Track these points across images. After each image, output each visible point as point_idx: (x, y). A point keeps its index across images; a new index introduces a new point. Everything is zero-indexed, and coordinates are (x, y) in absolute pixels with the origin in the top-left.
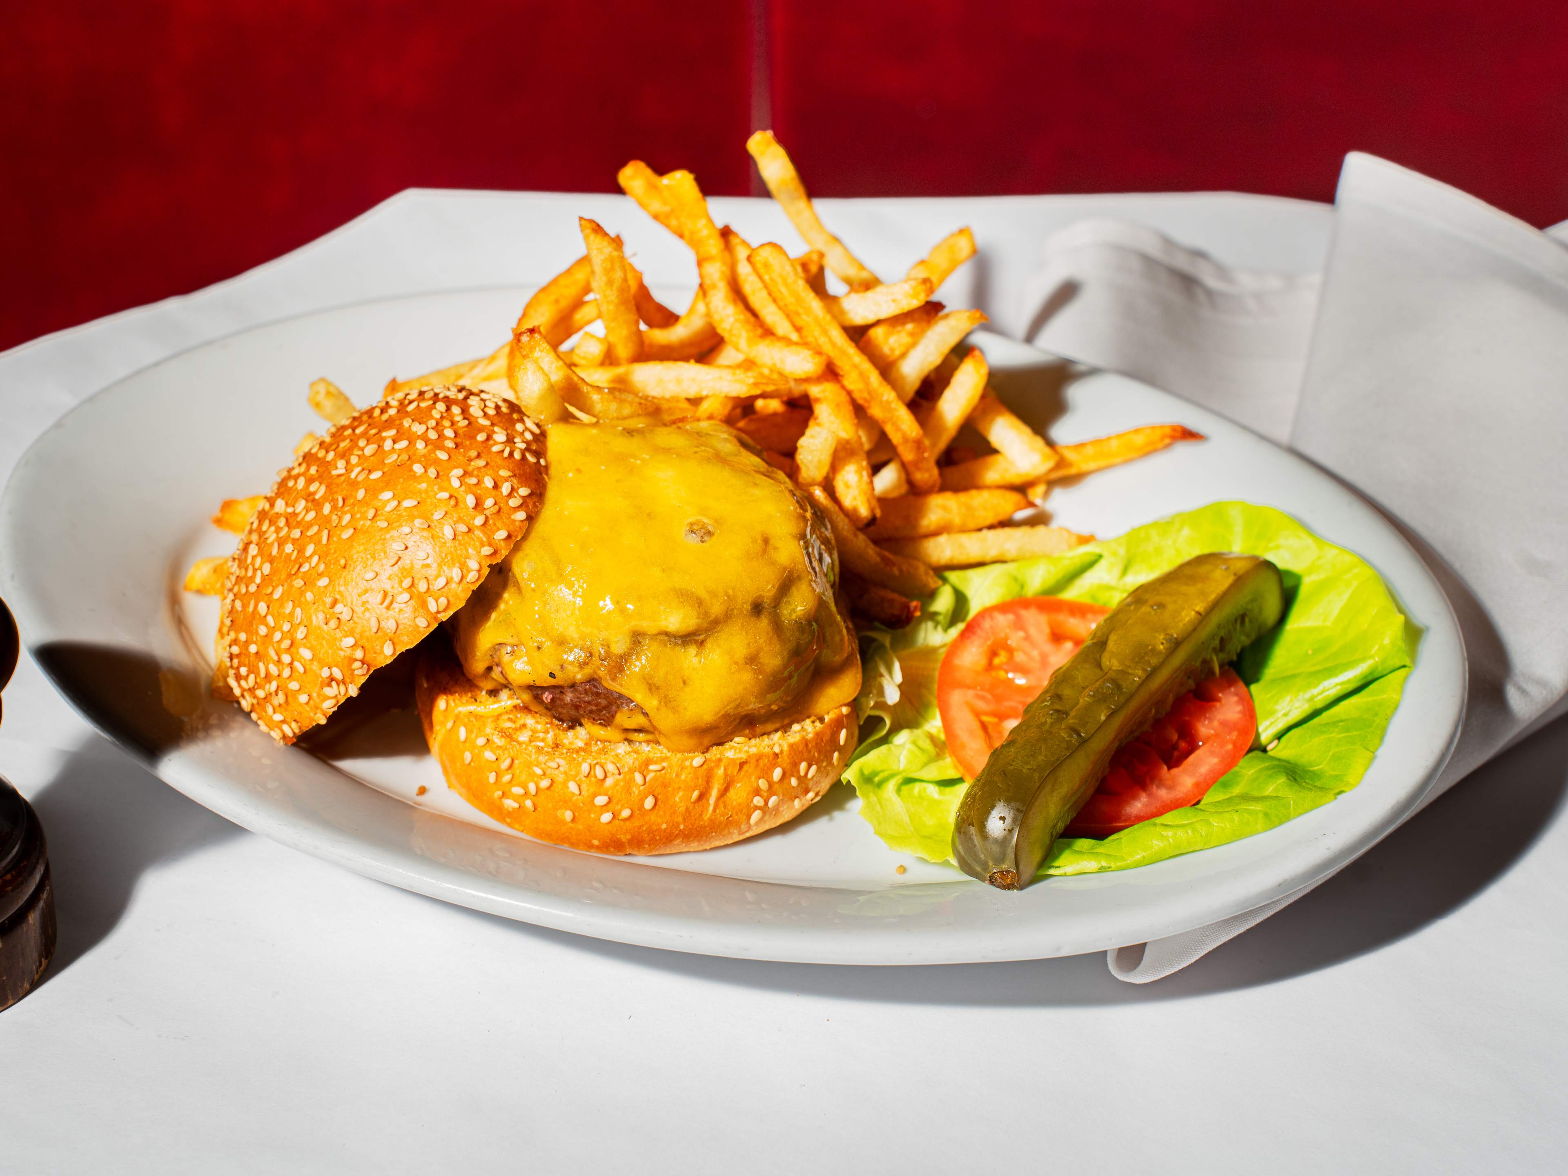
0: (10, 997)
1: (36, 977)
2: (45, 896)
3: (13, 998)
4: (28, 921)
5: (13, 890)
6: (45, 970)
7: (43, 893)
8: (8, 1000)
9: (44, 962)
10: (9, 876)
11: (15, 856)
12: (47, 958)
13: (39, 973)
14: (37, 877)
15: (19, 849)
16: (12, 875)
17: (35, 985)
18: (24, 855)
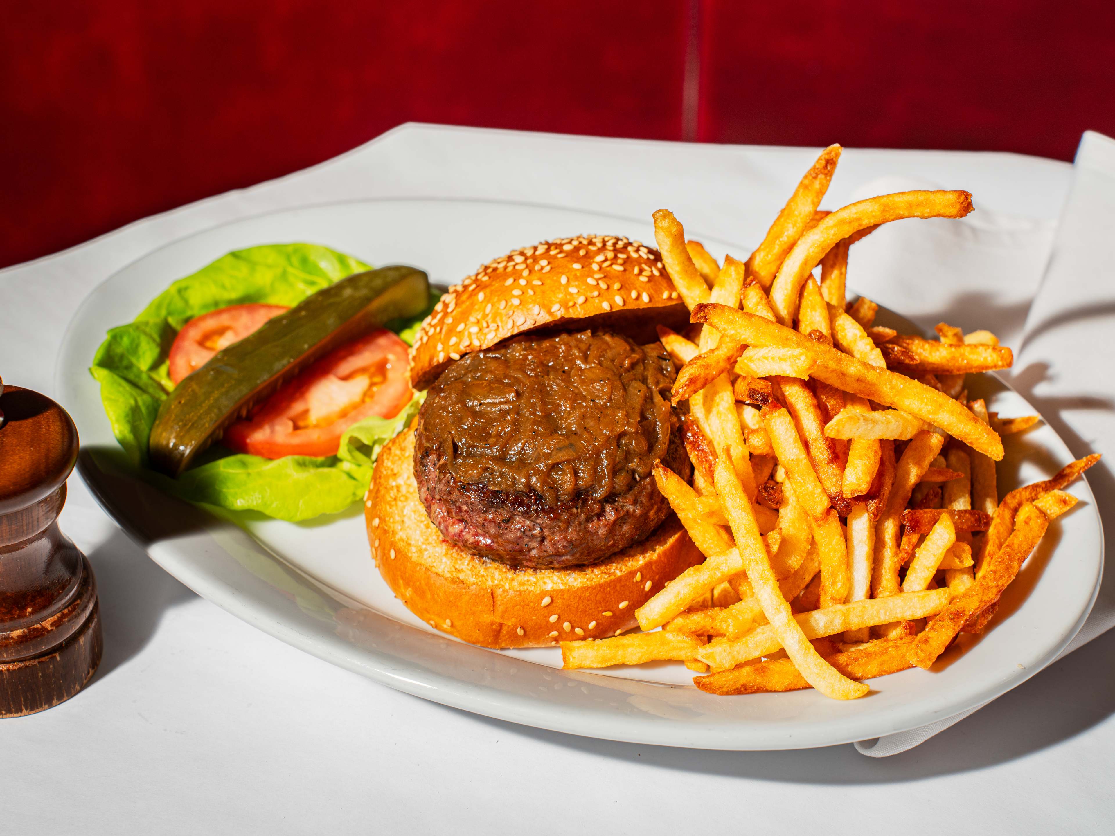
0: (65, 695)
1: (85, 682)
2: (93, 625)
3: (67, 696)
4: (79, 643)
5: (69, 621)
6: (92, 677)
7: (92, 623)
8: (63, 697)
9: (91, 671)
10: (66, 611)
11: (72, 596)
12: (93, 668)
13: (87, 679)
14: (87, 613)
15: (76, 590)
16: (69, 610)
17: (83, 687)
18: (79, 595)
